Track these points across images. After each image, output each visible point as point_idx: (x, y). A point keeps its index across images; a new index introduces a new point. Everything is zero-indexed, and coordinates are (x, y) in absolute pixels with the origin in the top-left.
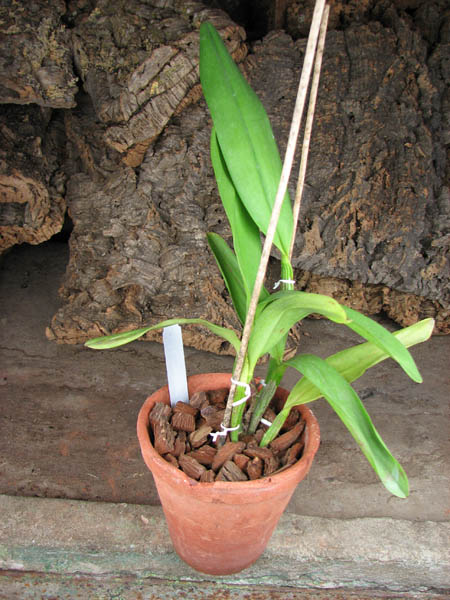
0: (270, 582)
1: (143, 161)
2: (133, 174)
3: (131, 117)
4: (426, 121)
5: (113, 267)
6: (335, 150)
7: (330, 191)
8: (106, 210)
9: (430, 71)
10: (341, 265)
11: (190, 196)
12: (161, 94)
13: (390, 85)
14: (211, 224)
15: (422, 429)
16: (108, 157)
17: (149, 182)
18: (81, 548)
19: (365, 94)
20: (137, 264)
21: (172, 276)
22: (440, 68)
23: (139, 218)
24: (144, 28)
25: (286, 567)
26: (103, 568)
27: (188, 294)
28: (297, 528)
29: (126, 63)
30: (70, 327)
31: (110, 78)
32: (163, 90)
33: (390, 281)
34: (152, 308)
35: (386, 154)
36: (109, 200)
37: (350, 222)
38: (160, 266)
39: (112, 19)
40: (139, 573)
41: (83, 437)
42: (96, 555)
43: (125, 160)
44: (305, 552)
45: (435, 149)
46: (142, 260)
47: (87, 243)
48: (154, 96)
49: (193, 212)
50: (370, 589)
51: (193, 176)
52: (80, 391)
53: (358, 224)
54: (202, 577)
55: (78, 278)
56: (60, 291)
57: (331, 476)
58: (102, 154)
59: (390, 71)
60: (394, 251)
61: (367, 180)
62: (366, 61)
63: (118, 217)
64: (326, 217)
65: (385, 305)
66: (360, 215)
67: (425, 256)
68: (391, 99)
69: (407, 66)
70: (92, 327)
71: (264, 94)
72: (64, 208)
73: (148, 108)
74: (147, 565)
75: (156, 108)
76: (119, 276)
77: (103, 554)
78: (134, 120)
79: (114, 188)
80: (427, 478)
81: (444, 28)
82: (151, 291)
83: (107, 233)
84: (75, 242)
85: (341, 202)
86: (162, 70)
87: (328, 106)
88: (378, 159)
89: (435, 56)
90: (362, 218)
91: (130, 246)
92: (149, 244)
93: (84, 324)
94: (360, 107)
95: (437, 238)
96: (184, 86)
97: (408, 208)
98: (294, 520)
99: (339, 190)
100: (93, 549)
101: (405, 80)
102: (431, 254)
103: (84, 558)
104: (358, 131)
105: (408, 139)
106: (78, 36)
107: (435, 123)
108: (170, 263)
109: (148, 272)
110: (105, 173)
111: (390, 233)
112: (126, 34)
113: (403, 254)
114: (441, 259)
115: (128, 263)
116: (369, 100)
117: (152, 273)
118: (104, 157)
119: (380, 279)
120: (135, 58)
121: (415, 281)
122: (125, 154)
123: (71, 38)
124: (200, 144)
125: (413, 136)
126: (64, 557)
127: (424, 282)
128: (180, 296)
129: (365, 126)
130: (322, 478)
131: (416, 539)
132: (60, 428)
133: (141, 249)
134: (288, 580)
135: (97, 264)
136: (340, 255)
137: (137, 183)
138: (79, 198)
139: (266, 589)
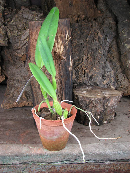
0: (66, 163)
2: (24, 63)
3: (22, 47)
4: (101, 45)
5: (19, 87)
7: (77, 63)
8: (16, 73)
9: (101, 32)
10: (81, 82)
16: (17, 59)
18: (13, 156)
22: (103, 31)
24: (25, 24)
25: (71, 157)
26: (19, 162)
28: (73, 147)
29: (21, 34)
30: (8, 103)
31: (16, 38)
36: (17, 71)
37: (82, 70)
39: (16, 23)
40: (30, 163)
41: (13, 131)
43: (21, 59)
44: (75, 152)
45: (104, 51)
47: (12, 82)
50: (94, 162)
52: (11, 120)
53: (85, 71)
54: (47, 162)
55: (9, 91)
56: (5, 95)
57: (82, 136)
59: (90, 32)
61: (86, 59)
63: (20, 74)
67: (103, 78)
70: (14, 103)
74: (32, 160)
76: (21, 89)
77: (19, 157)
78: (23, 47)
79: (19, 67)
80: (108, 134)
81: (104, 23)
83: (17, 79)
84: (8, 82)
85: (80, 65)
88: (89, 54)
89: (102, 28)
90: (86, 69)
91: (23, 81)
93: (11, 102)
95: (106, 73)
97: (98, 66)
98: (72, 145)
100: (16, 156)
102: (104, 78)
103: (14, 159)
106: (7, 28)
107: (103, 45)
110: (16, 64)
112: (20, 26)
114: (107, 79)
115: (23, 85)
118: (16, 59)
120: (23, 32)
122: (21, 57)
123: (6, 28)
126: (8, 159)
127: (104, 85)
131: (106, 147)
132: (6, 129)
134: (72, 162)
135: (15, 87)
136: (80, 79)
137: (25, 65)
138: (9, 70)
139: (66, 165)
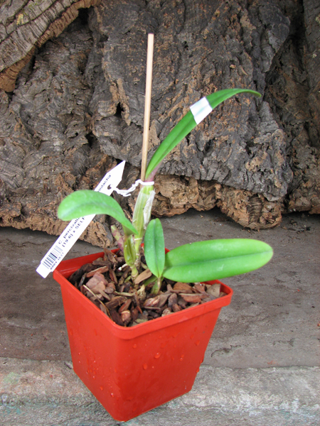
1: (16, 89)
6: (171, 70)
11: (53, 114)
12: (25, 24)
13: (217, 22)
14: (69, 135)
15: (248, 296)
19: (197, 29)
21: (32, 174)
23: (8, 131)
27: (42, 186)
32: (27, 21)
33: (220, 177)
34: (11, 198)
35: (214, 72)
38: (22, 167)
46: (6, 161)
48: (20, 25)
49: (54, 125)
51: (56, 99)
60: (221, 147)
62: (198, 4)
64: (163, 120)
65: (217, 200)
68: (218, 32)
69: (231, 9)
71: (113, 28)
73: (15, 36)
75: (21, 36)
82: (12, 186)
86: (26, 4)
87: (166, 37)
92: (14, 150)
94: (192, 37)
96: (46, 19)
99: (174, 100)
101: (229, 19)
104: (191, 56)
105: (232, 62)
108: (30, 163)
109: (10, 171)
111: (218, 133)
113: (229, 150)
116: (200, 32)
117: (14, 172)
119: (212, 175)
121: (241, 174)
124: (63, 75)
125: (236, 60)
128: (35, 188)
129: (196, 52)
133: (6, 153)
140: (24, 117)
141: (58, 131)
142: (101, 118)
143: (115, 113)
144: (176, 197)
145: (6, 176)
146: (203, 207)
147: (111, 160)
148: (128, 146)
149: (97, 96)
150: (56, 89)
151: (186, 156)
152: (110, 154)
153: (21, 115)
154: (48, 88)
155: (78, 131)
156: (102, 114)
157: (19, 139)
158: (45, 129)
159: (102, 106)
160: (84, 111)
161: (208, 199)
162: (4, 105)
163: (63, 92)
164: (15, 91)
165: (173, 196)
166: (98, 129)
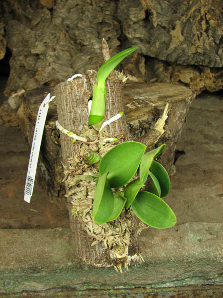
0: (192, 283)
1: (55, 5)
2: (48, 12)
5: (40, 69)
7: (185, 4)
8: (33, 40)
10: (199, 51)
11: (88, 23)
16: (31, 6)
17: (60, 17)
18: (23, 270)
20: (56, 66)
23: (55, 40)
25: (207, 268)
26: (46, 285)
28: (211, 234)
36: (34, 34)
37: (201, 22)
38: (72, 68)
40: (78, 287)
42: (38, 275)
46: (59, 64)
47: (22, 61)
49: (91, 32)
51: (88, 11)
52: (22, 153)
53: (207, 22)
54: (133, 285)
55: (17, 82)
56: (5, 92)
57: (219, 193)
58: (27, 5)
63: (41, 41)
64: (185, 21)
66: (208, 16)
72: (5, 43)
74: (84, 279)
76: (44, 75)
77: (44, 273)
79: (37, 24)
83: (34, 51)
84: (13, 60)
85: (194, 9)
90: (210, 19)
91: (50, 56)
92: (63, 54)
98: (206, 227)
99: (191, 3)
100: (34, 270)
103: (27, 278)
108: (79, 64)
109: (64, 71)
110: (30, 17)
115: (50, 65)
117: (67, 72)
118: (29, 6)
126: (10, 279)
130: (213, 195)
132: (7, 179)
133: (58, 58)
134: (208, 279)
135: (30, 72)
136: (198, 43)
137: (52, 18)
138: (15, 35)
139: (189, 289)
140: (66, 27)
141: (96, 37)
142: (133, 22)
143: (145, 17)
144: (195, 83)
145: (61, 75)
146: (215, 89)
147: (140, 57)
148: (158, 44)
149: (124, 5)
150: (87, 3)
151: (208, 48)
152: (139, 52)
153: (63, 26)
154: (80, 3)
155: (110, 36)
156: (133, 19)
157: (66, 45)
158: (85, 36)
159: (133, 13)
160: (113, 19)
161: (218, 82)
162: (48, 19)
163: (92, 5)
164: (55, 7)
165: (191, 82)
166: (131, 32)
